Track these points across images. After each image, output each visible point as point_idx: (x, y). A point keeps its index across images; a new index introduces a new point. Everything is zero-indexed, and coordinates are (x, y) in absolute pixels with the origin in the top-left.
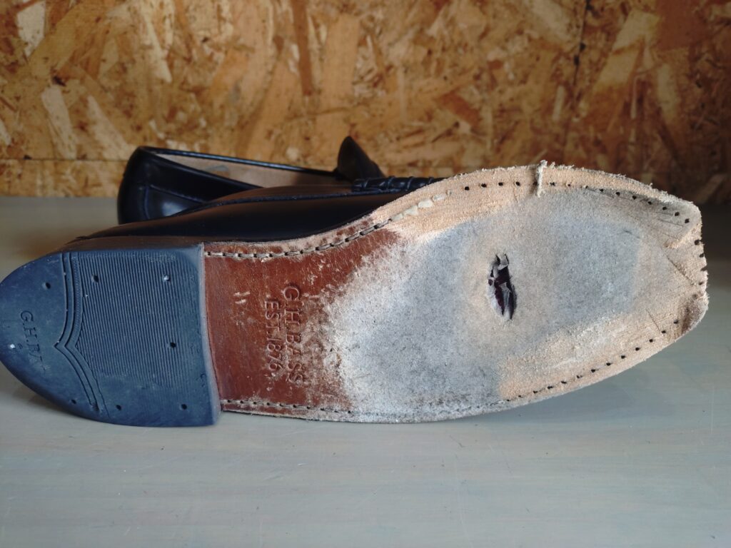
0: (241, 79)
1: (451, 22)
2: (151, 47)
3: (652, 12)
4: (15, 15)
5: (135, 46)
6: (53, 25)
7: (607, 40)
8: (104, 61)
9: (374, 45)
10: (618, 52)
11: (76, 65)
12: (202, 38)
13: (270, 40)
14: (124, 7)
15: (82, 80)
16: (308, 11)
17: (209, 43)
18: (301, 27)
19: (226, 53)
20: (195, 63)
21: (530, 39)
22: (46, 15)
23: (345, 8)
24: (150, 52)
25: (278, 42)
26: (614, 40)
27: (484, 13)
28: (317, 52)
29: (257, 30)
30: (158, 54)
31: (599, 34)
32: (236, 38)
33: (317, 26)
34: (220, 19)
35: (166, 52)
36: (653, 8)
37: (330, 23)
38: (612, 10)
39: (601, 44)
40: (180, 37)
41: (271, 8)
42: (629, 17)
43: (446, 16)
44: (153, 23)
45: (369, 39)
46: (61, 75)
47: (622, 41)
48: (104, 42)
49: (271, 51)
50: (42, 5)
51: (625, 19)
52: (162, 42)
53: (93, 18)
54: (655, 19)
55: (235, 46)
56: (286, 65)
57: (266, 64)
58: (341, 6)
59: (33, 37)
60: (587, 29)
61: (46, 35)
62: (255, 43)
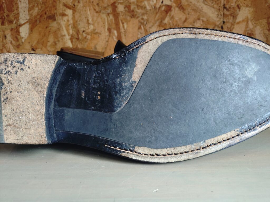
0: (97, 44)
1: (172, 18)
2: (65, 35)
3: (250, 7)
4: (19, 28)
5: (59, 35)
6: (32, 31)
7: (233, 19)
8: (49, 41)
9: (144, 29)
10: (238, 23)
11: (39, 44)
12: (82, 31)
13: (106, 30)
14: (55, 22)
15: (41, 49)
16: (120, 18)
17: (85, 32)
18: (117, 24)
19: (91, 35)
20: (80, 40)
21: (203, 21)
22: (29, 27)
23: (133, 16)
24: (65, 37)
25: (109, 30)
26: (236, 19)
27: (184, 13)
28: (124, 32)
29: (102, 27)
30: (67, 37)
31: (230, 17)
32: (94, 30)
33: (123, 23)
34: (89, 24)
35: (70, 37)
36: (250, 5)
37: (127, 22)
38: (234, 8)
39: (231, 21)
40: (75, 31)
41: (106, 19)
42: (241, 10)
43: (170, 15)
44: (65, 27)
45: (142, 26)
46: (34, 48)
47: (239, 19)
48: (49, 35)
49: (107, 34)
50: (28, 24)
51: (239, 11)
52: (69, 33)
53: (45, 27)
54: (252, 10)
55: (94, 33)
56: (113, 38)
57: (105, 38)
58: (131, 16)
59: (25, 35)
60: (224, 15)
61: (30, 34)
62: (101, 31)
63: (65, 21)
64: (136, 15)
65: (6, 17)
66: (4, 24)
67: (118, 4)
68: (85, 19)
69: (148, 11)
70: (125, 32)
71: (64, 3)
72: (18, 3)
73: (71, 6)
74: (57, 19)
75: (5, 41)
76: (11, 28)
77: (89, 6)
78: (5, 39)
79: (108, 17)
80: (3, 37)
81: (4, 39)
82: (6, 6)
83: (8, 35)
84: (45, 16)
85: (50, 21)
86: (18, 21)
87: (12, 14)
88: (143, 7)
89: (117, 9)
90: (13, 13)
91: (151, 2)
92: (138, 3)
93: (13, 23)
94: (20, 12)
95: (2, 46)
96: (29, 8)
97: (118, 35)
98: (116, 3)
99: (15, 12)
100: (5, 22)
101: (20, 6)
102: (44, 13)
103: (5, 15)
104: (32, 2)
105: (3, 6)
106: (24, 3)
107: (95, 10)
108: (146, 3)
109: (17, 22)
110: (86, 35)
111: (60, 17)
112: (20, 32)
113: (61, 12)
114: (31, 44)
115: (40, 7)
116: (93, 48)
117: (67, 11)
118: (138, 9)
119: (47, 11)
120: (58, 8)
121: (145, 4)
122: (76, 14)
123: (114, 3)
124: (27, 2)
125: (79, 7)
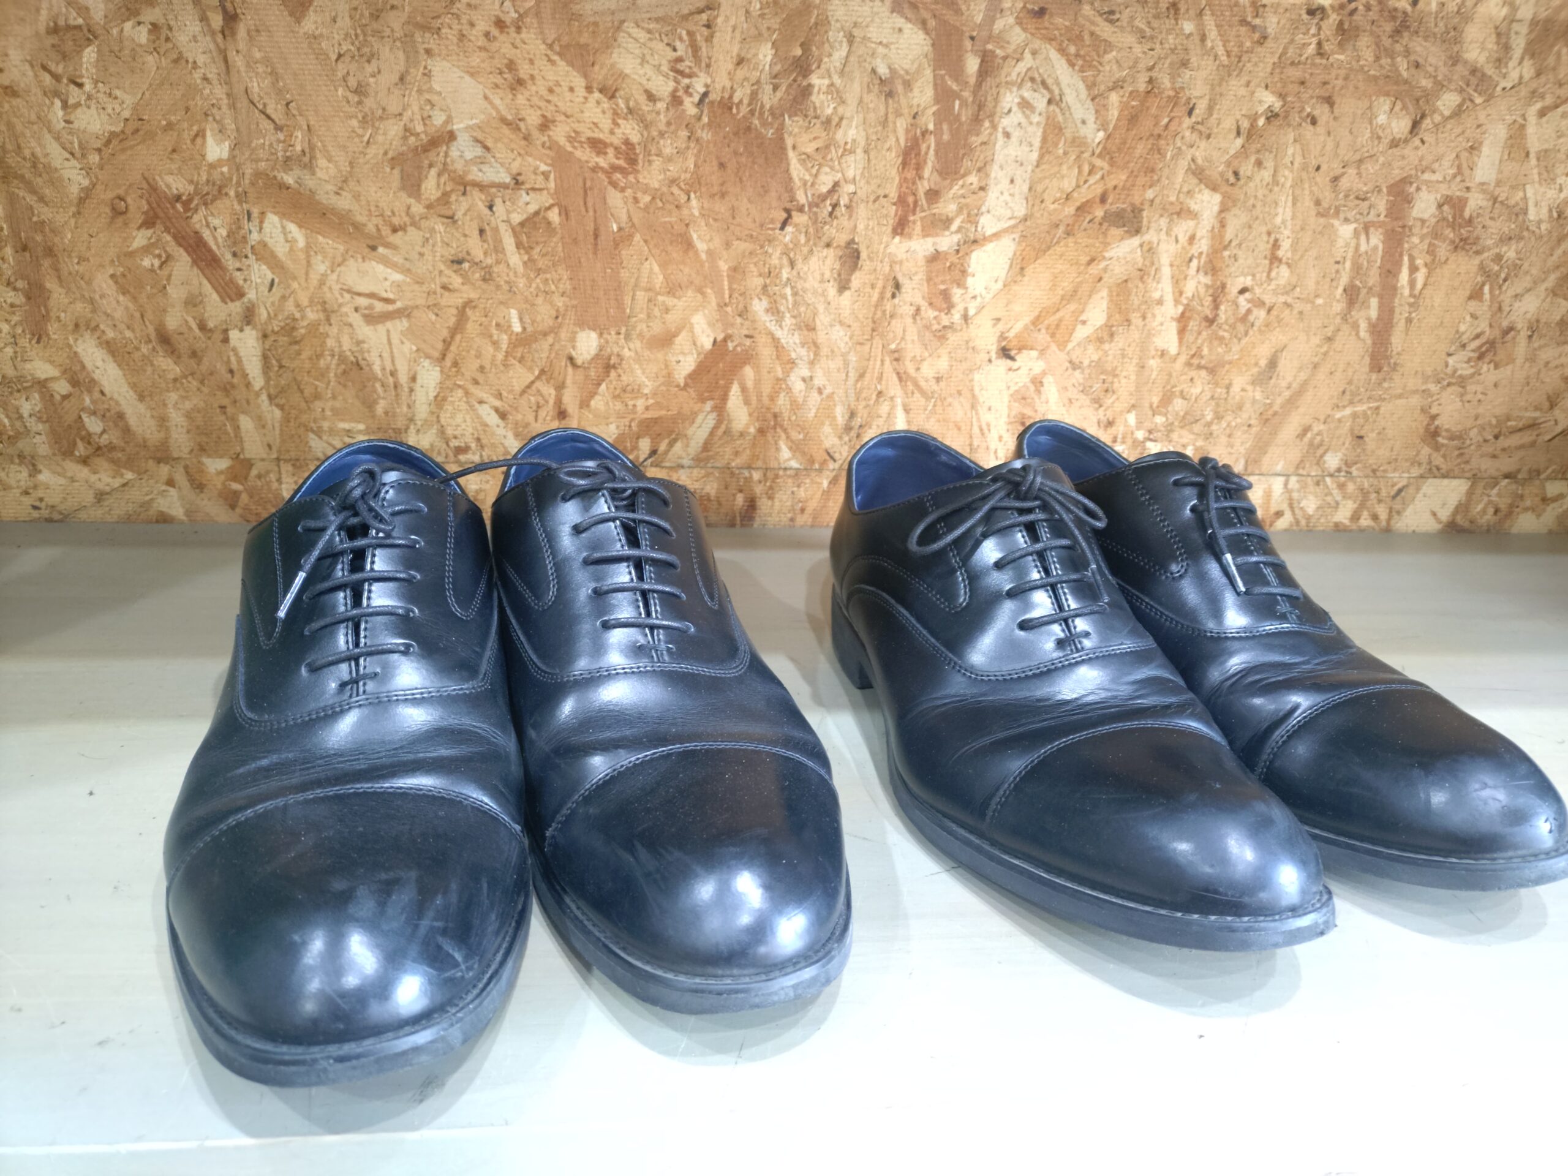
63: (1177, 241)
64: (1478, 238)
65: (923, 201)
66: (906, 230)
67: (1418, 189)
68: (1265, 237)
69: (1528, 229)
70: (1411, 305)
71: (1193, 160)
72: (995, 144)
73: (1222, 174)
74: (1144, 229)
75: (888, 306)
76: (932, 250)
77: (1298, 183)
78: (894, 296)
79: (1363, 238)
80: (884, 287)
81: (889, 295)
82: (937, 152)
83: (911, 279)
84: (1099, 213)
85: (1115, 232)
86: (973, 218)
87: (956, 187)
88: (1517, 209)
89: (1406, 205)
90: (961, 182)
91: (1552, 193)
92: (1496, 193)
93: (947, 228)
94: (992, 182)
95: (871, 325)
96: (1037, 166)
97: (1378, 319)
98: (1411, 183)
99: (973, 179)
100: (914, 222)
101: (999, 157)
102: (1098, 200)
103: (923, 187)
104: (1056, 145)
105: (924, 147)
106: (1021, 142)
107: (1318, 203)
108: (1530, 191)
109: (969, 225)
110: (1250, 305)
111: (1164, 222)
112: (970, 270)
113: (1173, 199)
114: (1001, 327)
115: (1086, 168)
116: (1263, 363)
117: (1198, 196)
118: (1491, 218)
119: (1115, 187)
120: (1163, 179)
121: (1525, 198)
122: (1235, 211)
123: (1406, 181)
124: (1037, 143)
125: (1251, 184)
